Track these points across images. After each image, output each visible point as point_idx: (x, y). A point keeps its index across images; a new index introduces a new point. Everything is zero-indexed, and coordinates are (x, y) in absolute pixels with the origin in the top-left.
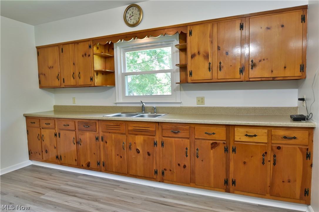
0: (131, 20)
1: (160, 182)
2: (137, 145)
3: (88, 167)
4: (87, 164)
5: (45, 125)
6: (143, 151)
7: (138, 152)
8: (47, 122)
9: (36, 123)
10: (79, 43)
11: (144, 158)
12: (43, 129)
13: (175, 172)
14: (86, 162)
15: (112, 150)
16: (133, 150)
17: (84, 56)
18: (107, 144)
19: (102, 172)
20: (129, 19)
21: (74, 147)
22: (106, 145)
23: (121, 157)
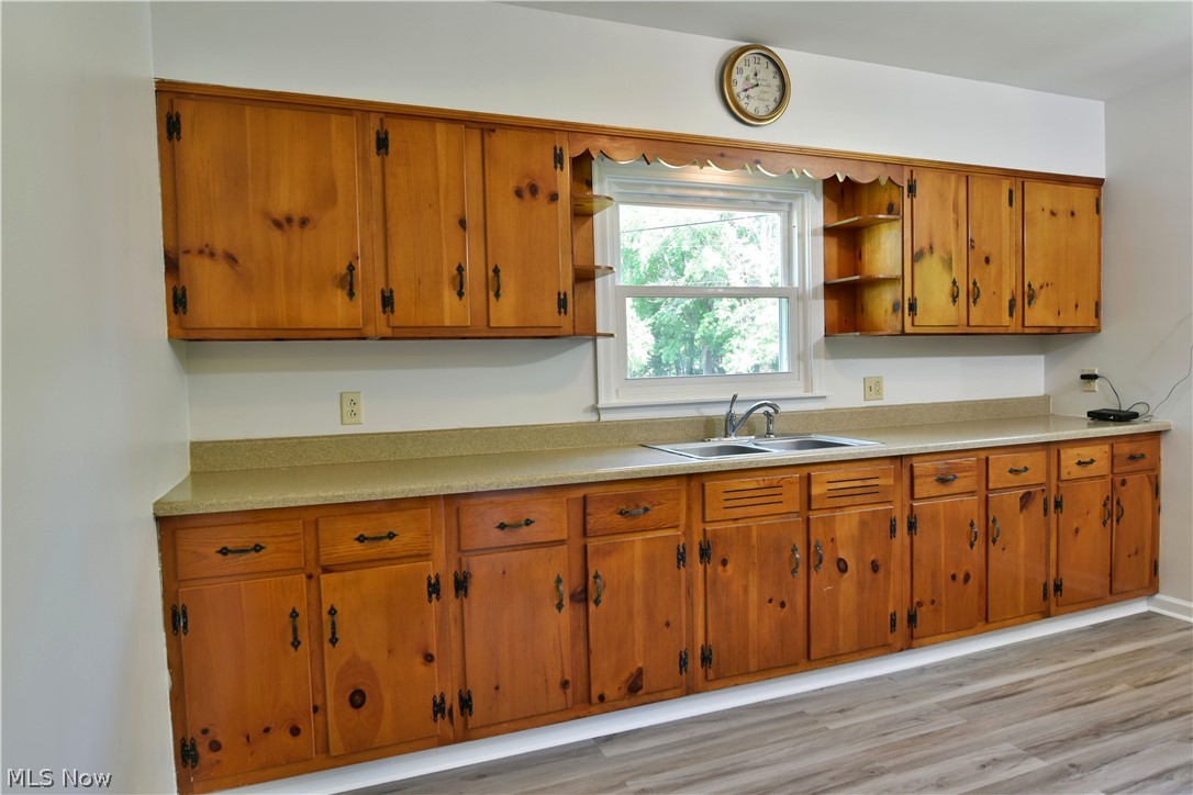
0: (748, 97)
1: (902, 650)
2: (839, 544)
3: (636, 691)
4: (627, 681)
5: (358, 546)
6: (857, 563)
7: (842, 566)
8: (368, 527)
9: (270, 548)
10: (497, 131)
11: (861, 586)
12: (326, 570)
13: (944, 602)
14: (625, 675)
15: (746, 589)
16: (828, 566)
17: (527, 195)
18: (729, 566)
19: (698, 692)
20: (743, 95)
21: (558, 624)
22: (725, 571)
23: (783, 605)
